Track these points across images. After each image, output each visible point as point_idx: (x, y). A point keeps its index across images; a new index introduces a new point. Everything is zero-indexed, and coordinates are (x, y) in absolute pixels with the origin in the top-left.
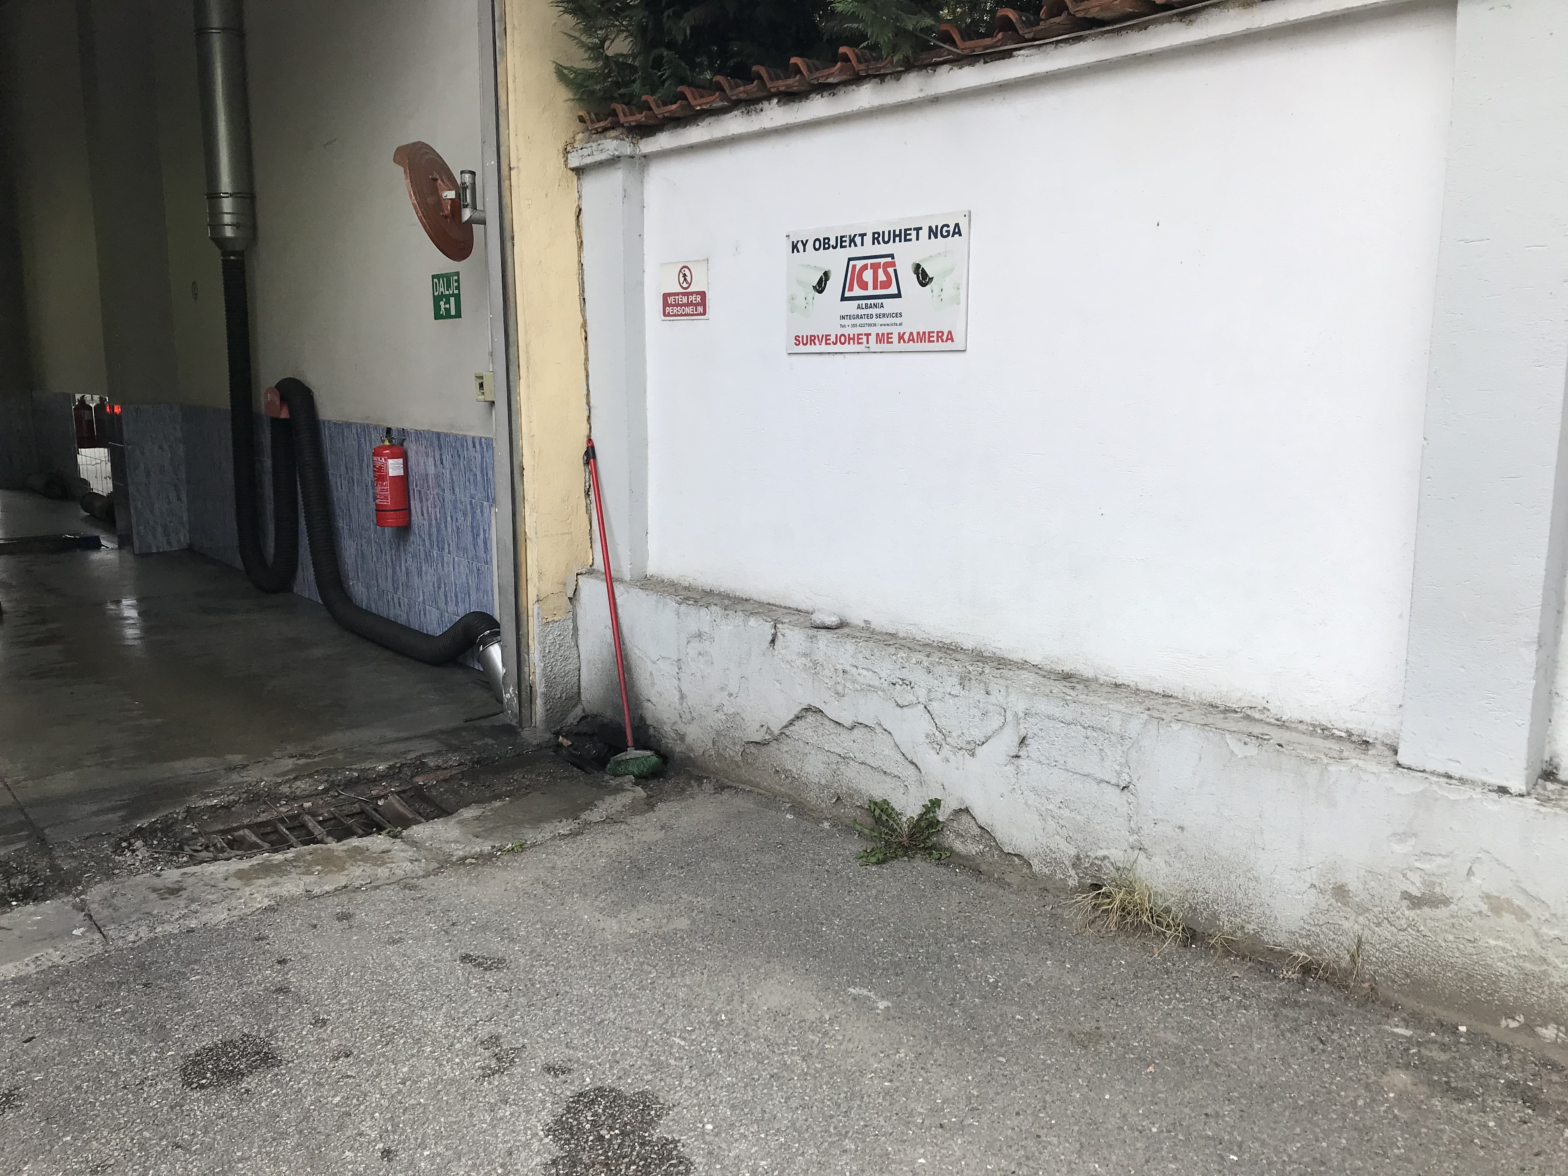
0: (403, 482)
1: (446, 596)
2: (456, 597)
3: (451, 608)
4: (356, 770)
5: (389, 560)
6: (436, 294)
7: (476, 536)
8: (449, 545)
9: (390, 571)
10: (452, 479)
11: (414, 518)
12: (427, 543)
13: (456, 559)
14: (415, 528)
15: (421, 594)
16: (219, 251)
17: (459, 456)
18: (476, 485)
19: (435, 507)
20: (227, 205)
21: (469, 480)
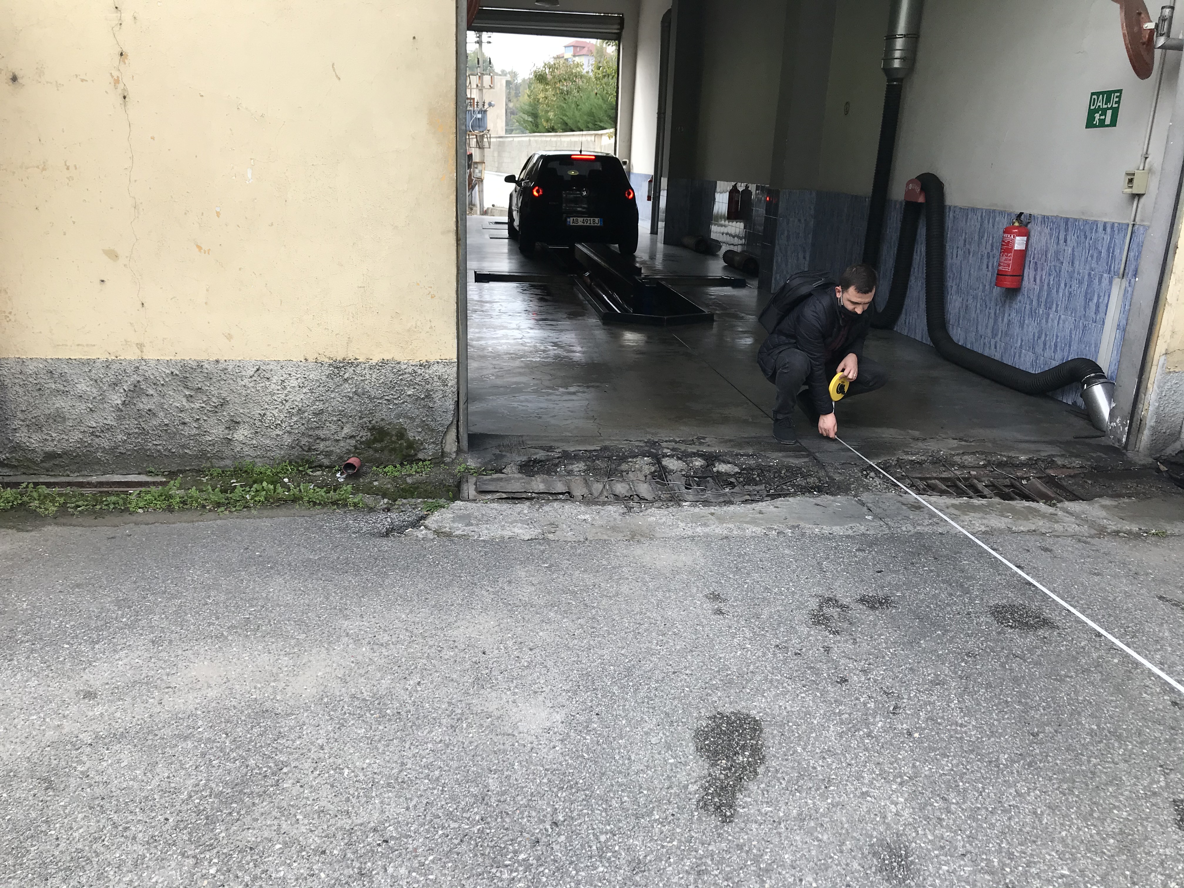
0: (1022, 255)
1: (1045, 344)
2: (1056, 346)
3: (1048, 353)
4: (1004, 456)
5: (992, 315)
6: (1092, 108)
7: (1088, 299)
8: (1057, 305)
9: (991, 321)
10: (1073, 254)
11: (1025, 283)
12: (1035, 303)
13: (1063, 317)
14: (1025, 290)
15: (1019, 341)
16: (886, 78)
17: (1086, 238)
18: (1099, 258)
19: (1050, 275)
20: (899, 43)
21: (1092, 257)
